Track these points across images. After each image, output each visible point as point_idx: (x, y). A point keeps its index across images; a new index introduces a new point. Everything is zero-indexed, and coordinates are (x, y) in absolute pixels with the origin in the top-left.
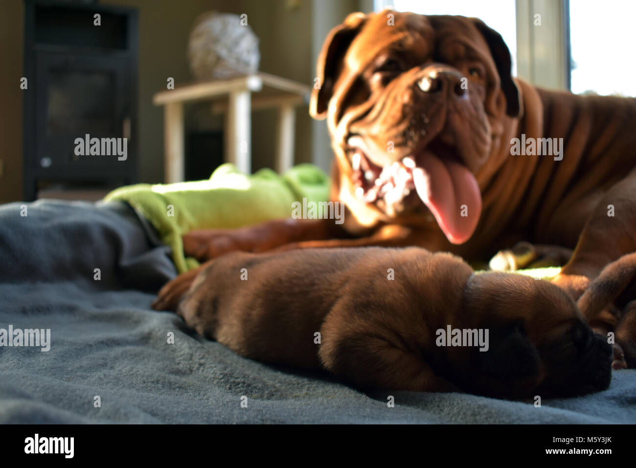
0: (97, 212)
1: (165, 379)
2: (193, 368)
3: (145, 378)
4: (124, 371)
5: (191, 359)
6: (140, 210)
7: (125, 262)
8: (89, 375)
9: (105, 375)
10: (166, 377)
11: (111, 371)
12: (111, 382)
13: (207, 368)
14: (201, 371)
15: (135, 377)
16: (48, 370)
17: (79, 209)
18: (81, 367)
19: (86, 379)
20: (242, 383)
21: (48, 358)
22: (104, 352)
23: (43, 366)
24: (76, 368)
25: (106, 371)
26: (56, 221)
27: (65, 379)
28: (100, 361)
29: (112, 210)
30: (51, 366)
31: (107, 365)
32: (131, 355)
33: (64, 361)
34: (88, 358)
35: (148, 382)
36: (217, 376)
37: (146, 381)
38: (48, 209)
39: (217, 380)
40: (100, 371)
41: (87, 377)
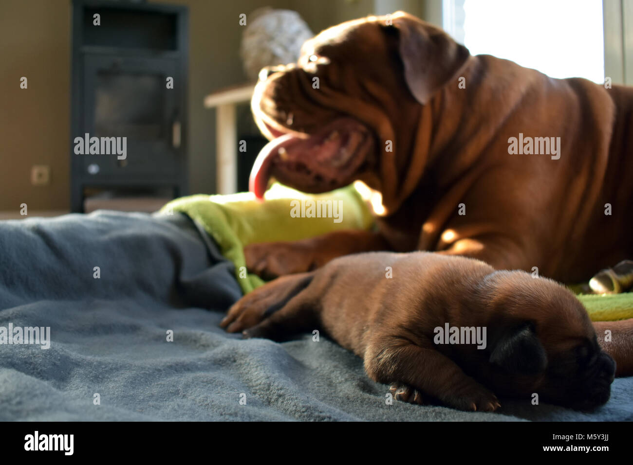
0: (155, 224)
1: (243, 411)
2: (271, 399)
3: (222, 410)
4: (198, 400)
5: (268, 389)
6: (199, 222)
7: (186, 277)
8: (162, 404)
9: (178, 405)
10: (245, 409)
11: (184, 400)
12: (186, 414)
13: (287, 400)
14: (280, 402)
15: (211, 408)
16: (119, 399)
17: (137, 220)
18: (153, 396)
19: (159, 409)
20: (328, 417)
21: (118, 385)
22: (174, 378)
23: (114, 394)
24: (147, 397)
25: (178, 401)
26: (115, 234)
27: (137, 410)
28: (171, 388)
29: (171, 221)
30: (122, 394)
31: (178, 394)
32: (203, 382)
33: (134, 388)
34: (158, 385)
35: (225, 414)
36: (298, 409)
37: (223, 413)
38: (106, 220)
39: (299, 414)
40: (173, 400)
41: (160, 407)
